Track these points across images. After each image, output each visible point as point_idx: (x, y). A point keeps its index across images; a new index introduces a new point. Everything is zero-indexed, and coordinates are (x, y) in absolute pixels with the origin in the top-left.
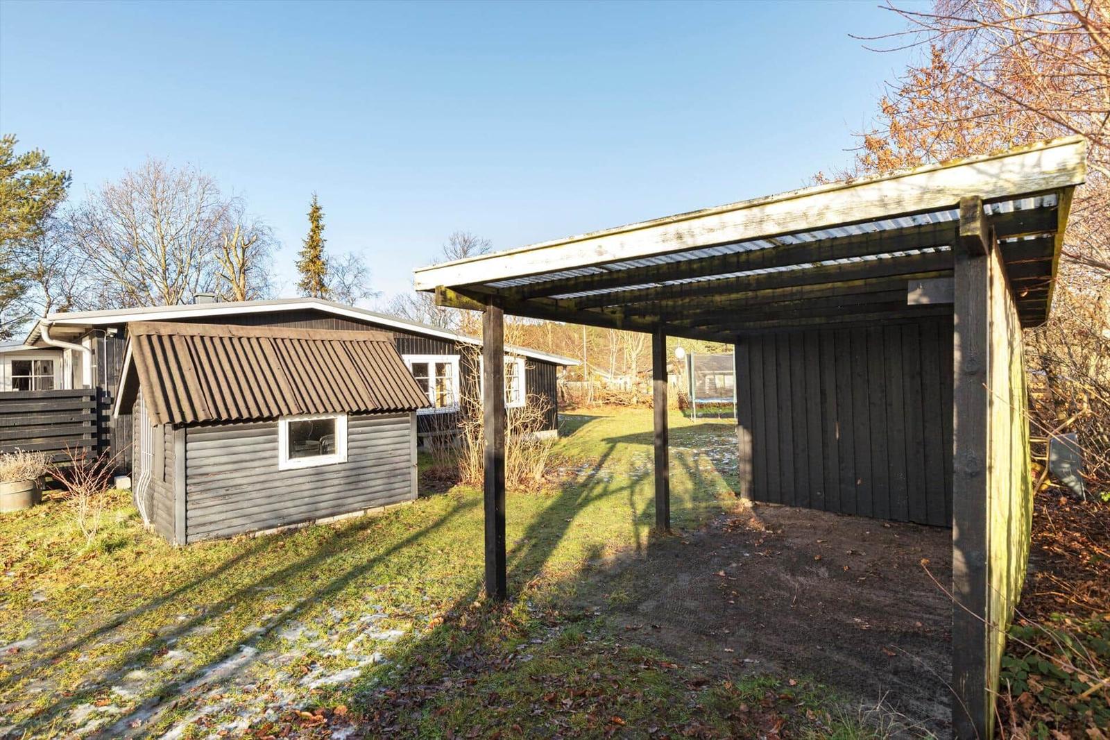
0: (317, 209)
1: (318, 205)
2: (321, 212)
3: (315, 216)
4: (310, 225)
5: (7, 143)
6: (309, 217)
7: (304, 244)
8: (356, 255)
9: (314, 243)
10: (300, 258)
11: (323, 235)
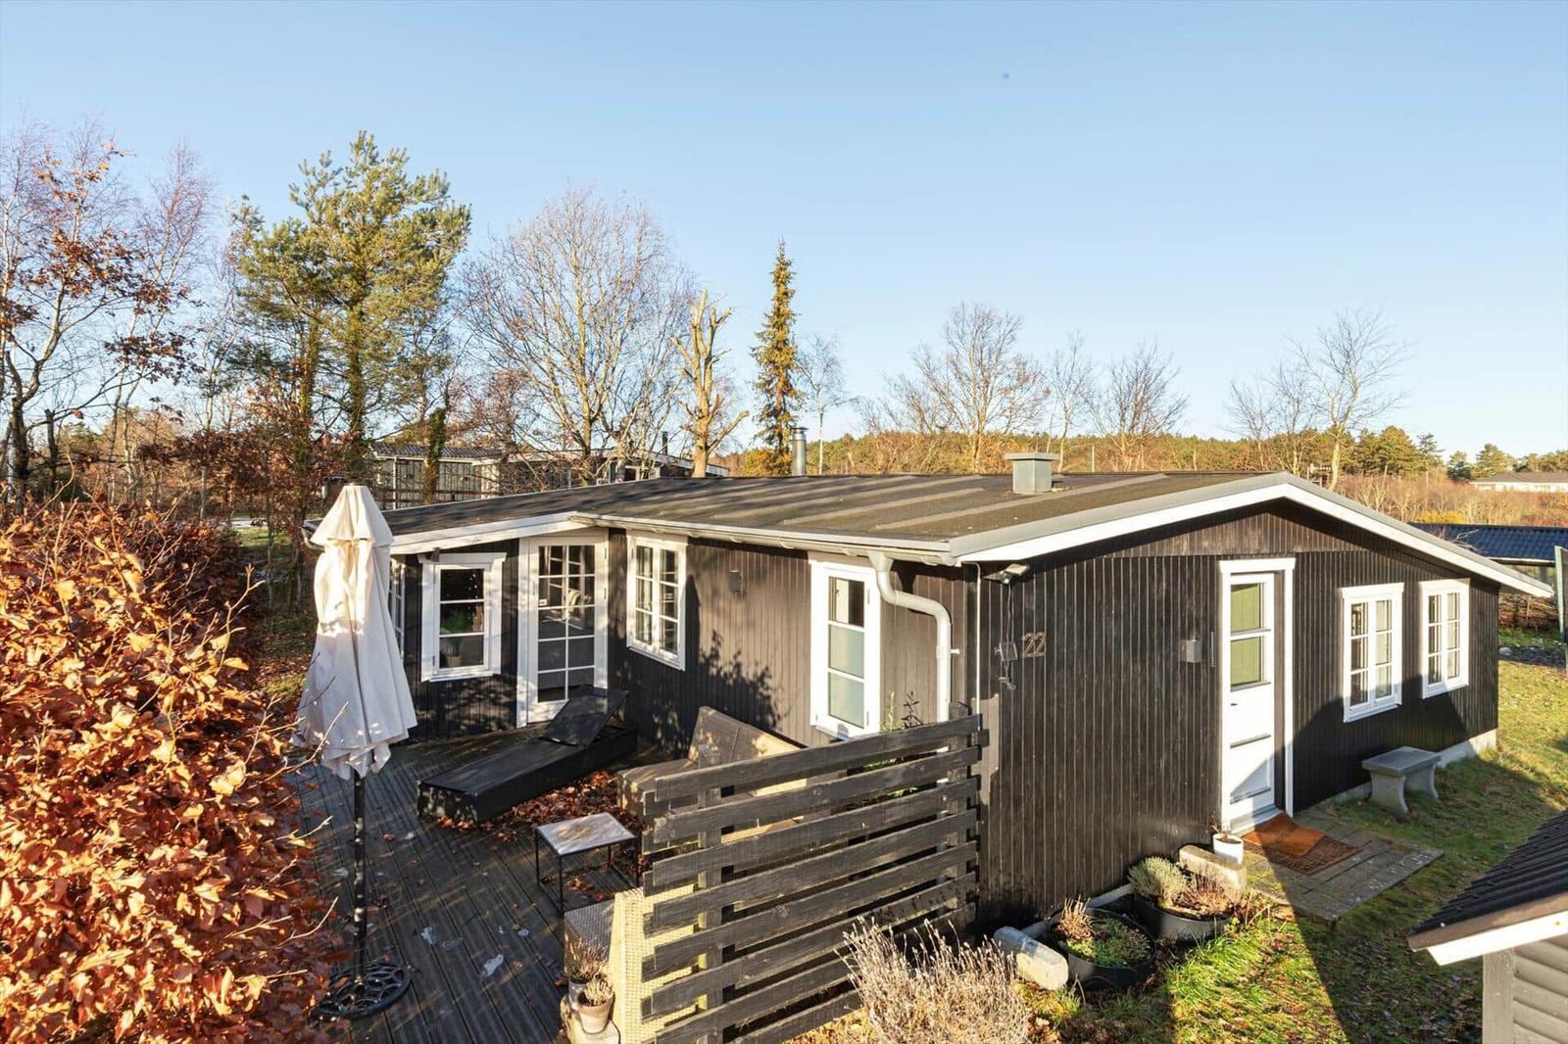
0: (783, 265)
1: (786, 259)
2: (789, 269)
3: (782, 276)
4: (773, 291)
5: (395, 163)
6: (773, 277)
7: (766, 321)
8: (826, 339)
9: (780, 319)
10: (758, 343)
11: (793, 305)
